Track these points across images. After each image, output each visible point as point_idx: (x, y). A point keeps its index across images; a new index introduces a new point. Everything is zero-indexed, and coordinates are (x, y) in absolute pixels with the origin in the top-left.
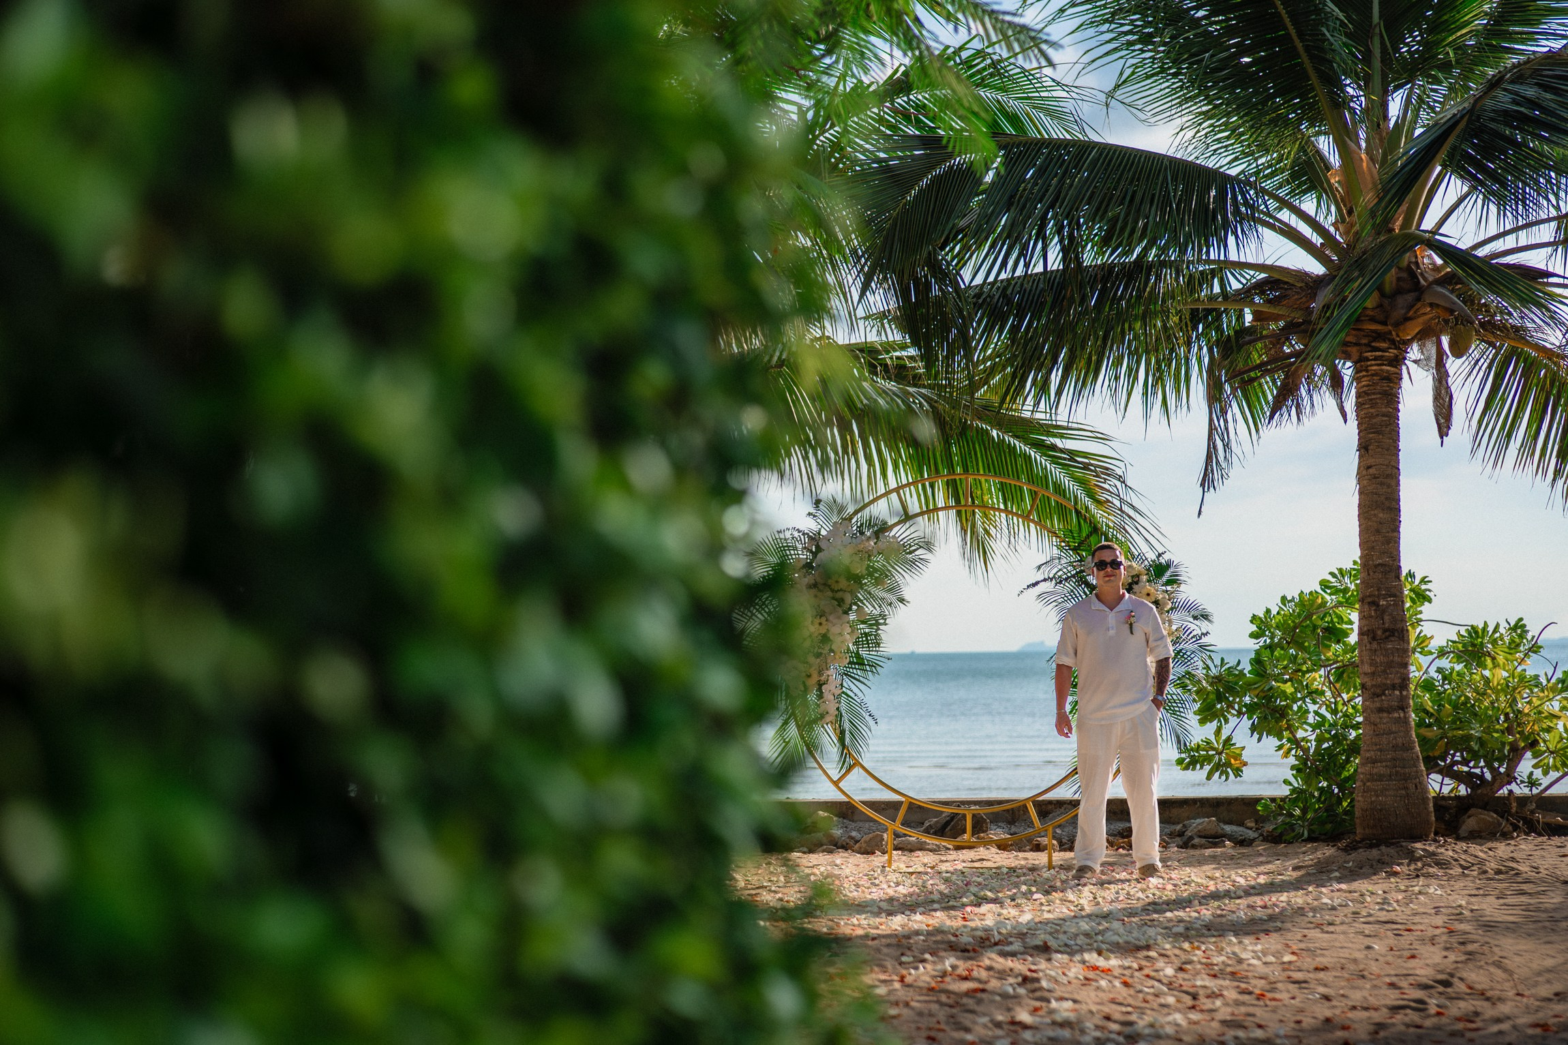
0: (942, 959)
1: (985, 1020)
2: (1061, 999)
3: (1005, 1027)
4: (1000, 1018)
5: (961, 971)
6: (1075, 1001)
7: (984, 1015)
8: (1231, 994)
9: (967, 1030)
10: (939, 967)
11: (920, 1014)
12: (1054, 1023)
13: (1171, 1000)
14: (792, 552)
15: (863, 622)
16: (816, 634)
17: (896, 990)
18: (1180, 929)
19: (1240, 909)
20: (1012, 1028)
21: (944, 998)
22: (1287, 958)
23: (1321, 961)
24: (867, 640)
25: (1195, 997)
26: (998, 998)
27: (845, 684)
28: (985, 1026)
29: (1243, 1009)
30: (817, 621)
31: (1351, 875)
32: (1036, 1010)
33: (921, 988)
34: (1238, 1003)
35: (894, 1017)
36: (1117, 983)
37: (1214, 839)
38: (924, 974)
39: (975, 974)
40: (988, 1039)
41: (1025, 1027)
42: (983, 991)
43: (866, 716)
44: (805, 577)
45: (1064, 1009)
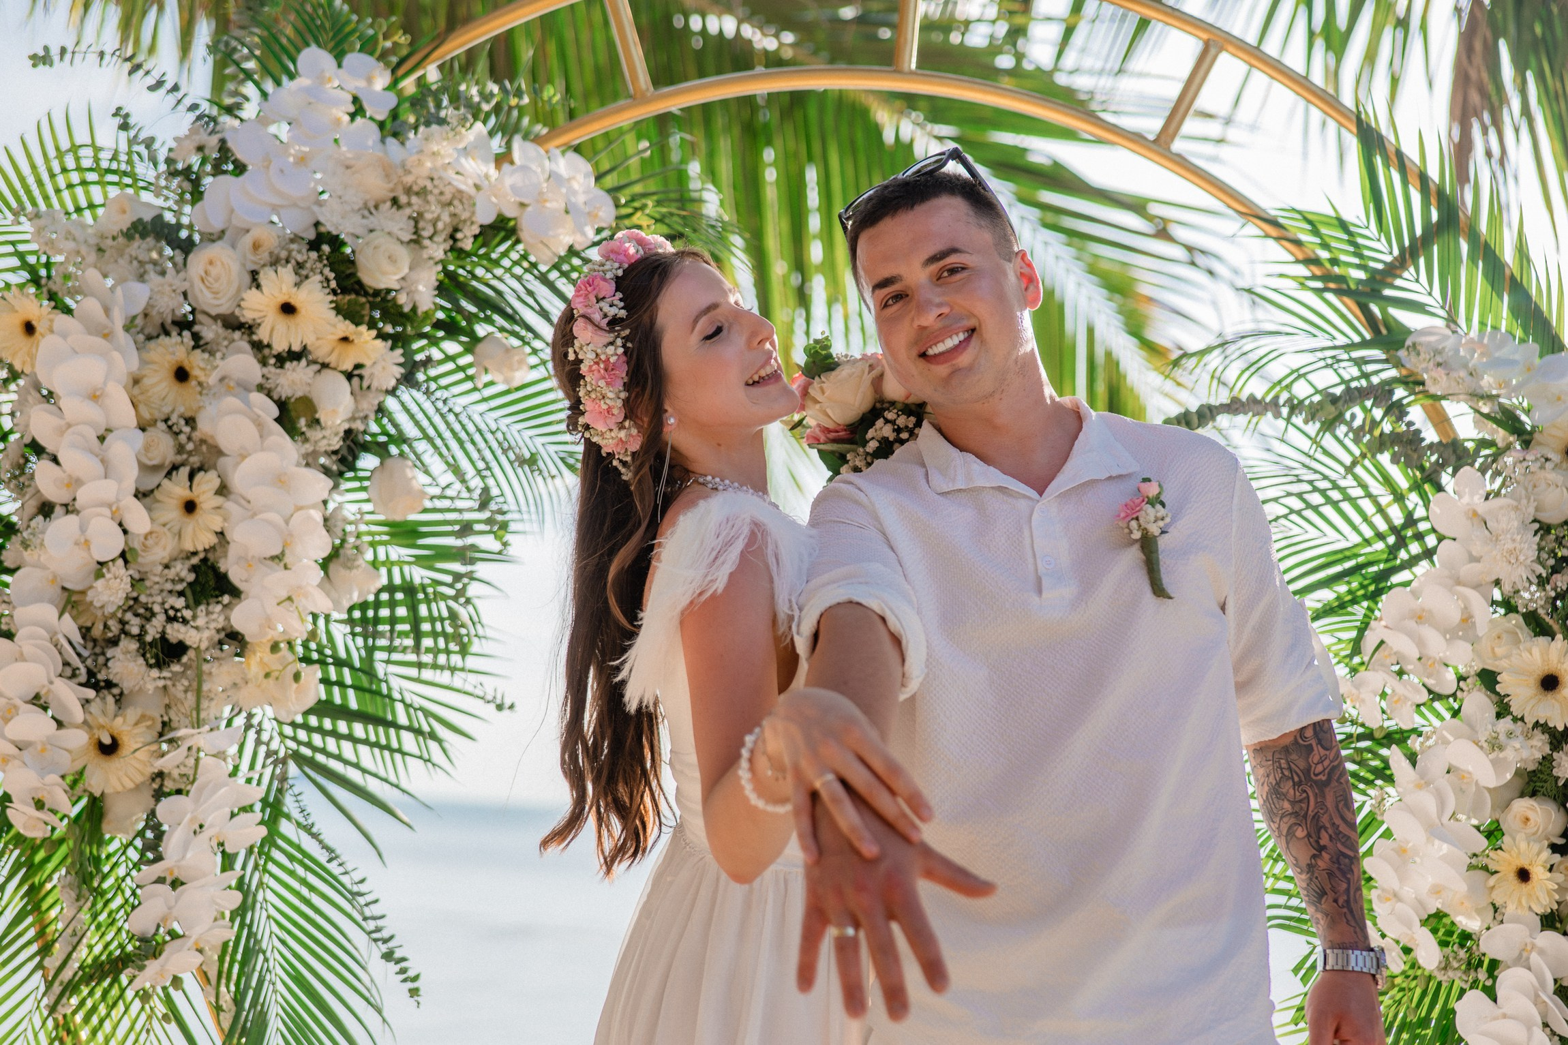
14: (113, 192)
15: (405, 533)
16: (161, 551)
24: (416, 621)
27: (289, 804)
30: (177, 489)
43: (372, 954)
44: (141, 277)
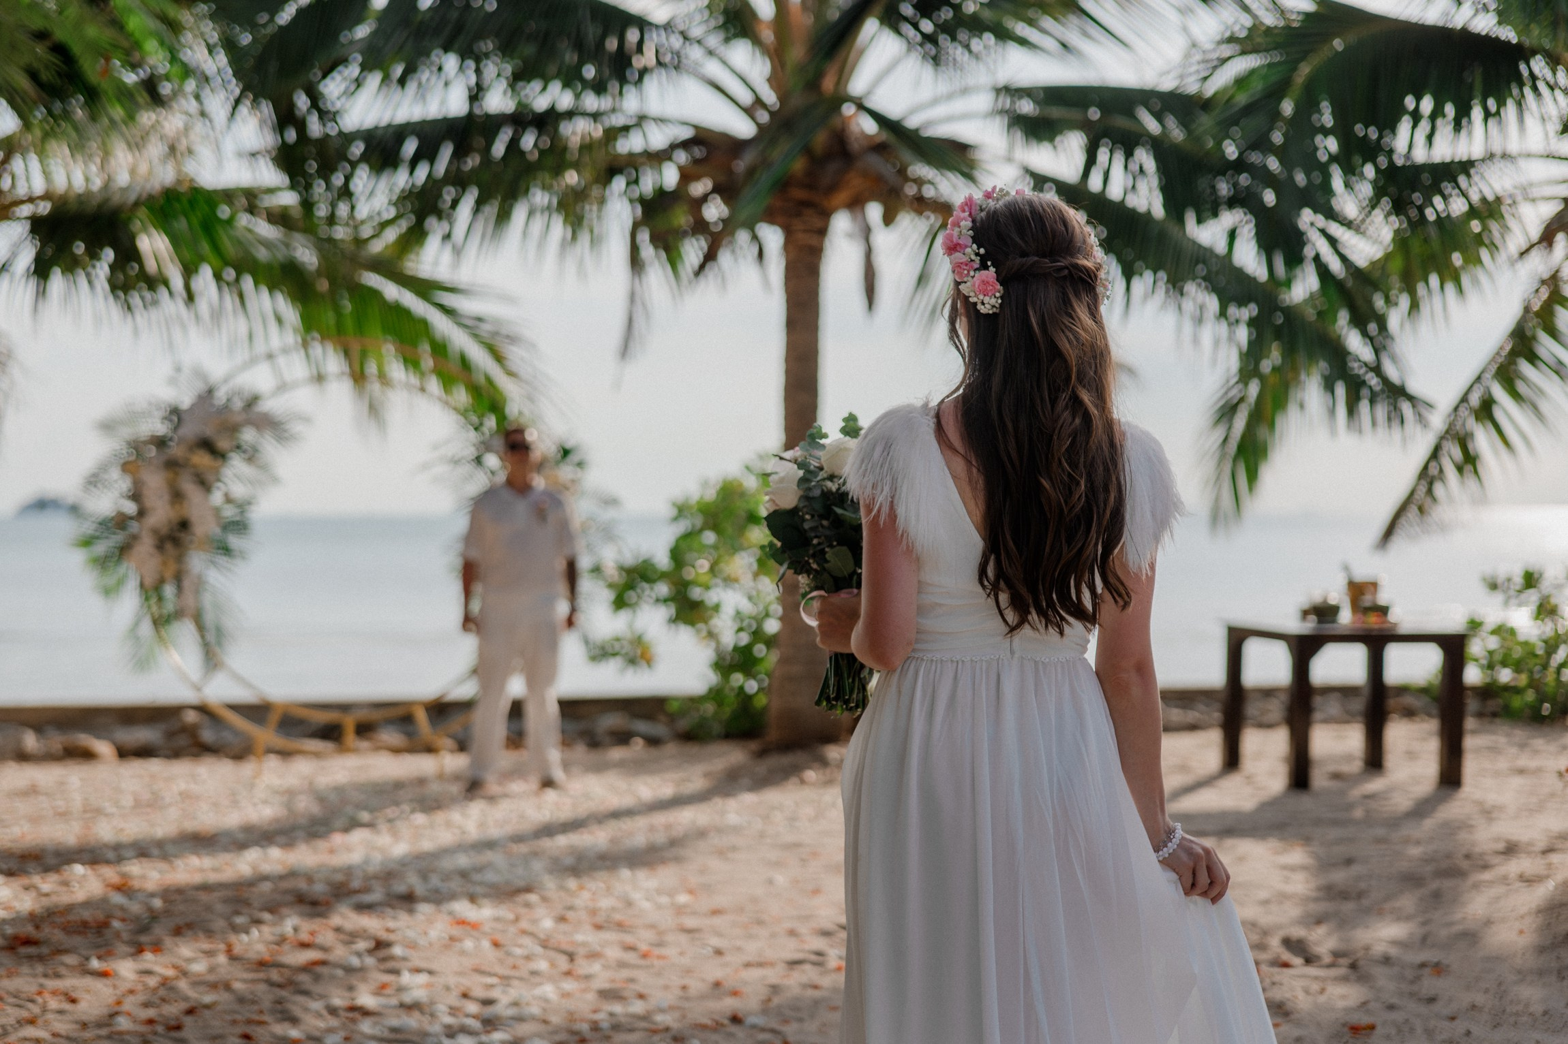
0: (282, 918)
1: (317, 1005)
2: (418, 971)
3: (342, 1013)
4: (337, 1002)
5: (304, 937)
6: (430, 972)
7: (321, 997)
8: (614, 953)
9: (294, 1021)
10: (278, 930)
11: (241, 1000)
12: (402, 1006)
13: (543, 965)
16: (174, 520)
17: (218, 965)
18: (569, 861)
19: (638, 832)
20: (351, 1015)
21: (275, 975)
22: (683, 898)
23: (720, 900)
25: (571, 957)
26: (340, 972)
28: (319, 1015)
29: (625, 974)
31: (761, 783)
32: (384, 986)
33: (248, 961)
34: (622, 965)
35: (207, 1007)
36: (486, 944)
37: (623, 738)
38: (255, 942)
39: (319, 940)
40: (317, 1034)
41: (365, 1012)
42: (323, 963)
45: (416, 986)
